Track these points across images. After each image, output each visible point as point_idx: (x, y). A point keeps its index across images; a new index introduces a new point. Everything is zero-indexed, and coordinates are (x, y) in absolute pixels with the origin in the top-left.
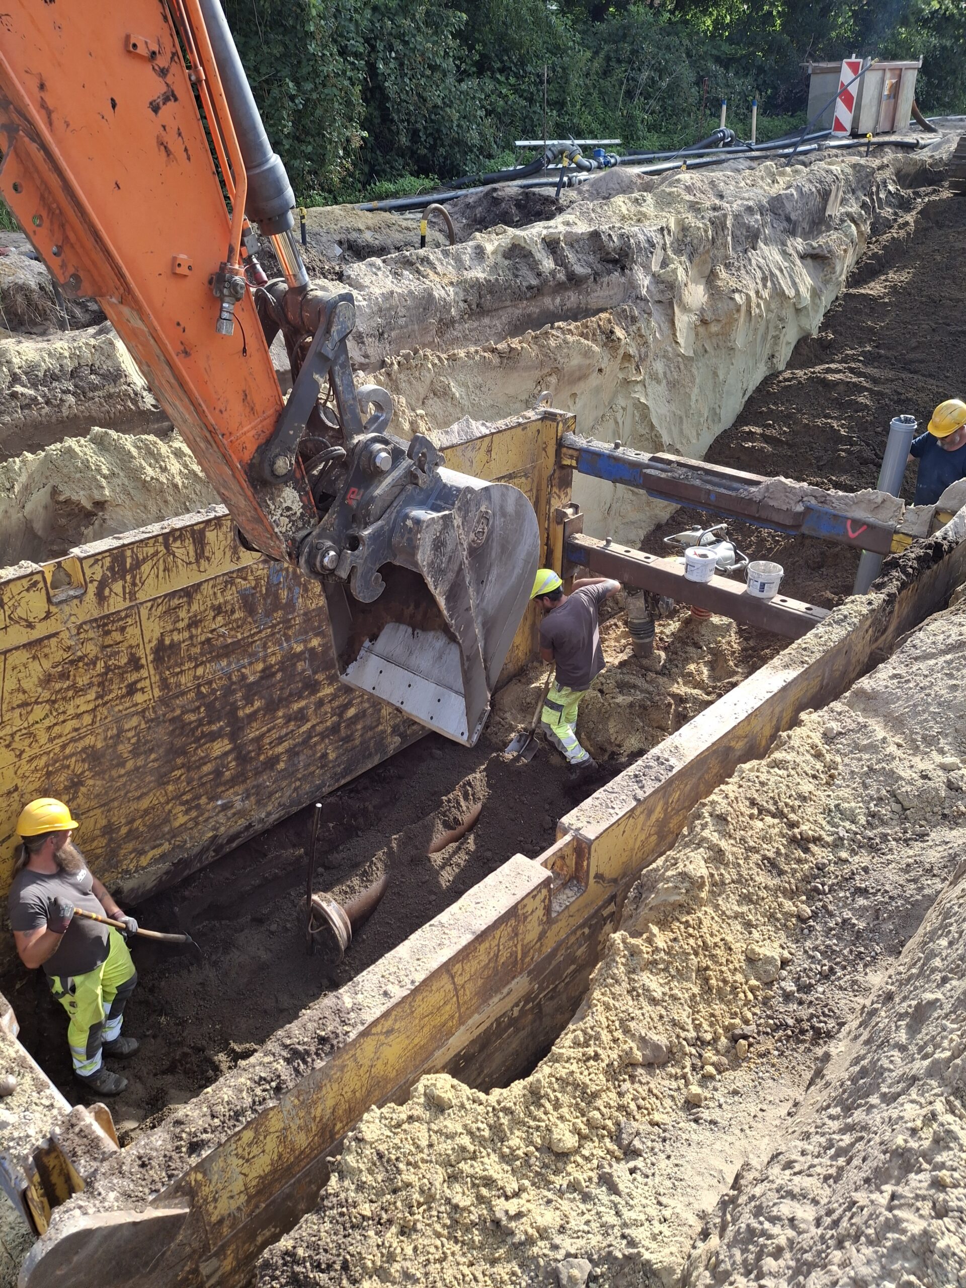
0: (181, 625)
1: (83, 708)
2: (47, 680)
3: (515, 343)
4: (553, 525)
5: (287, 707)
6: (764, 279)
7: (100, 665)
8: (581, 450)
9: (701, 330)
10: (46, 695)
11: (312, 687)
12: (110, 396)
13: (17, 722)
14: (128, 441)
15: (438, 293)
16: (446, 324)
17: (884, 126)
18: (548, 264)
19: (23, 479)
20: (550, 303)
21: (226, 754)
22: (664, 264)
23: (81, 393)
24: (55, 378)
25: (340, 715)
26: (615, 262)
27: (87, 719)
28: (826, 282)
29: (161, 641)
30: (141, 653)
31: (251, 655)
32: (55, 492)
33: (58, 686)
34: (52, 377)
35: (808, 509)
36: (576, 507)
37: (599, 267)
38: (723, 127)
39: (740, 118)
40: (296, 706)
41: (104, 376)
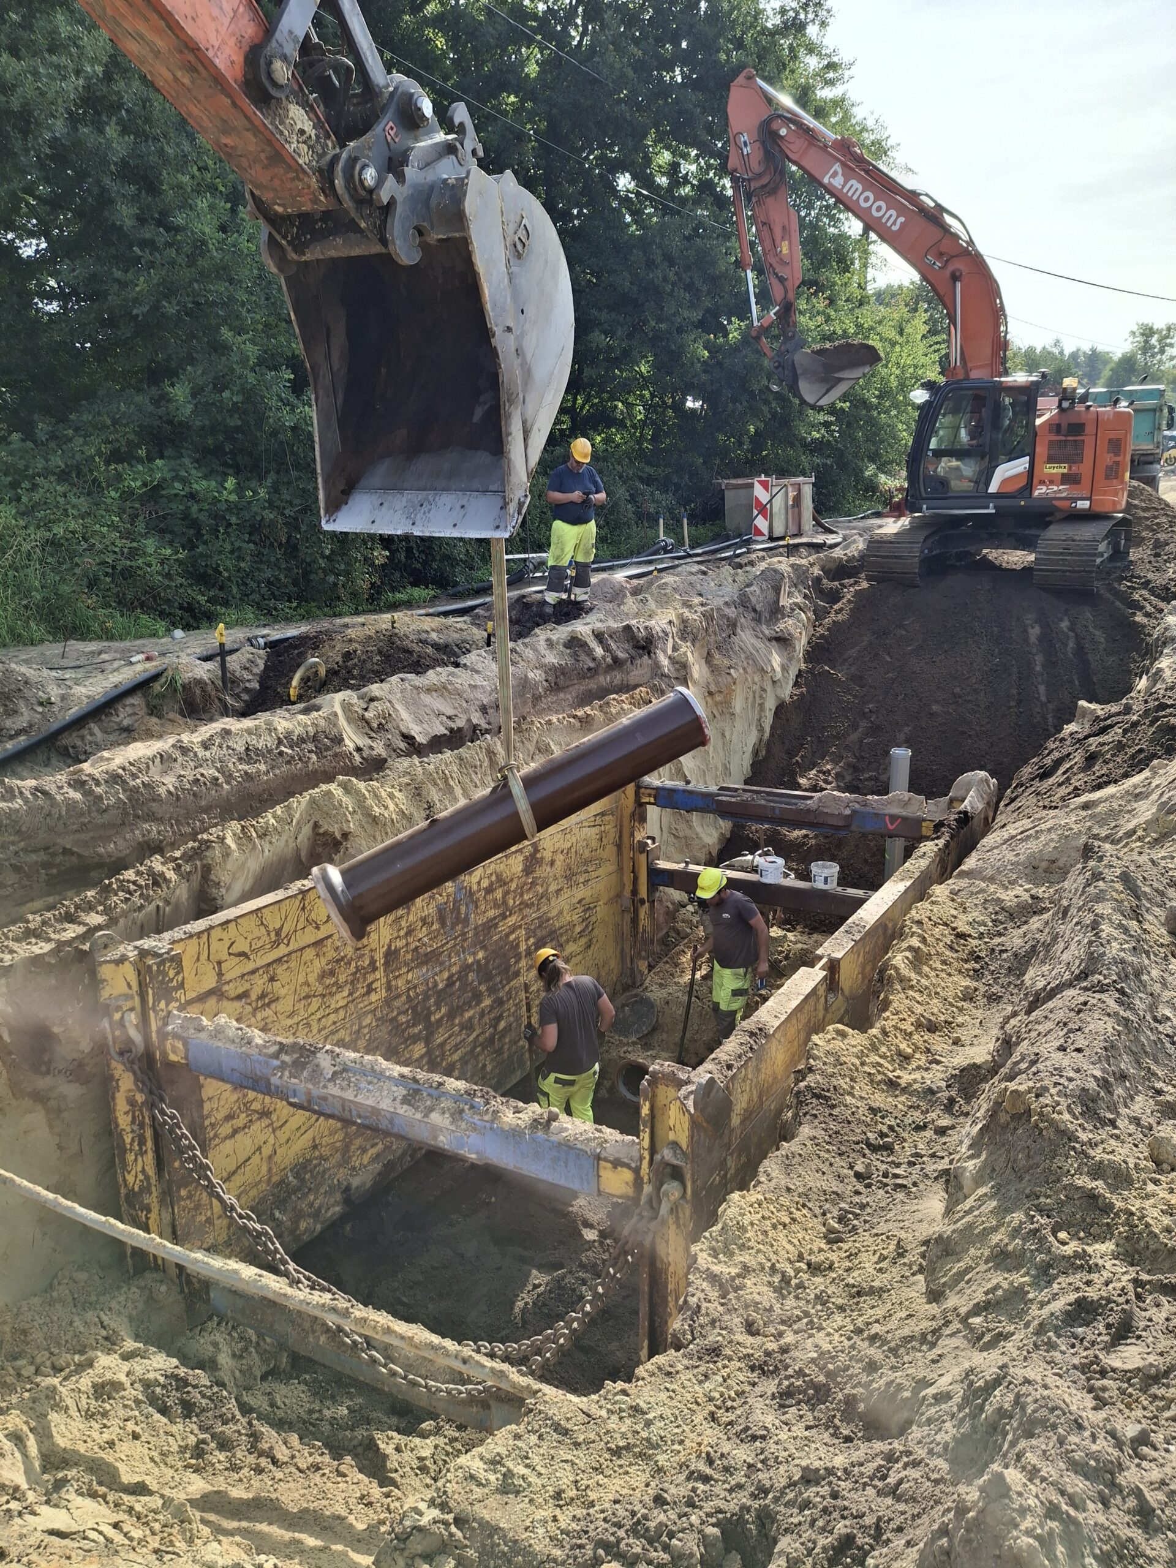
0: (402, 933)
1: (342, 1003)
2: (322, 976)
3: (587, 709)
4: (637, 854)
5: (462, 1015)
6: (747, 658)
7: (353, 964)
8: (657, 789)
9: (709, 699)
10: (320, 990)
11: (478, 997)
12: (336, 755)
13: (302, 1012)
14: (361, 785)
15: (531, 675)
16: (537, 699)
17: (793, 530)
18: (599, 651)
19: (297, 816)
20: (603, 680)
21: (422, 1057)
22: (675, 649)
23: (319, 752)
24: (303, 741)
25: (495, 1027)
26: (643, 648)
27: (342, 1013)
28: (790, 659)
29: (389, 946)
30: (377, 957)
31: (442, 963)
32: (316, 825)
33: (328, 981)
34: (302, 740)
35: (854, 812)
36: (653, 839)
37: (633, 652)
38: (662, 537)
39: (673, 529)
40: (467, 1015)
41: (332, 740)
